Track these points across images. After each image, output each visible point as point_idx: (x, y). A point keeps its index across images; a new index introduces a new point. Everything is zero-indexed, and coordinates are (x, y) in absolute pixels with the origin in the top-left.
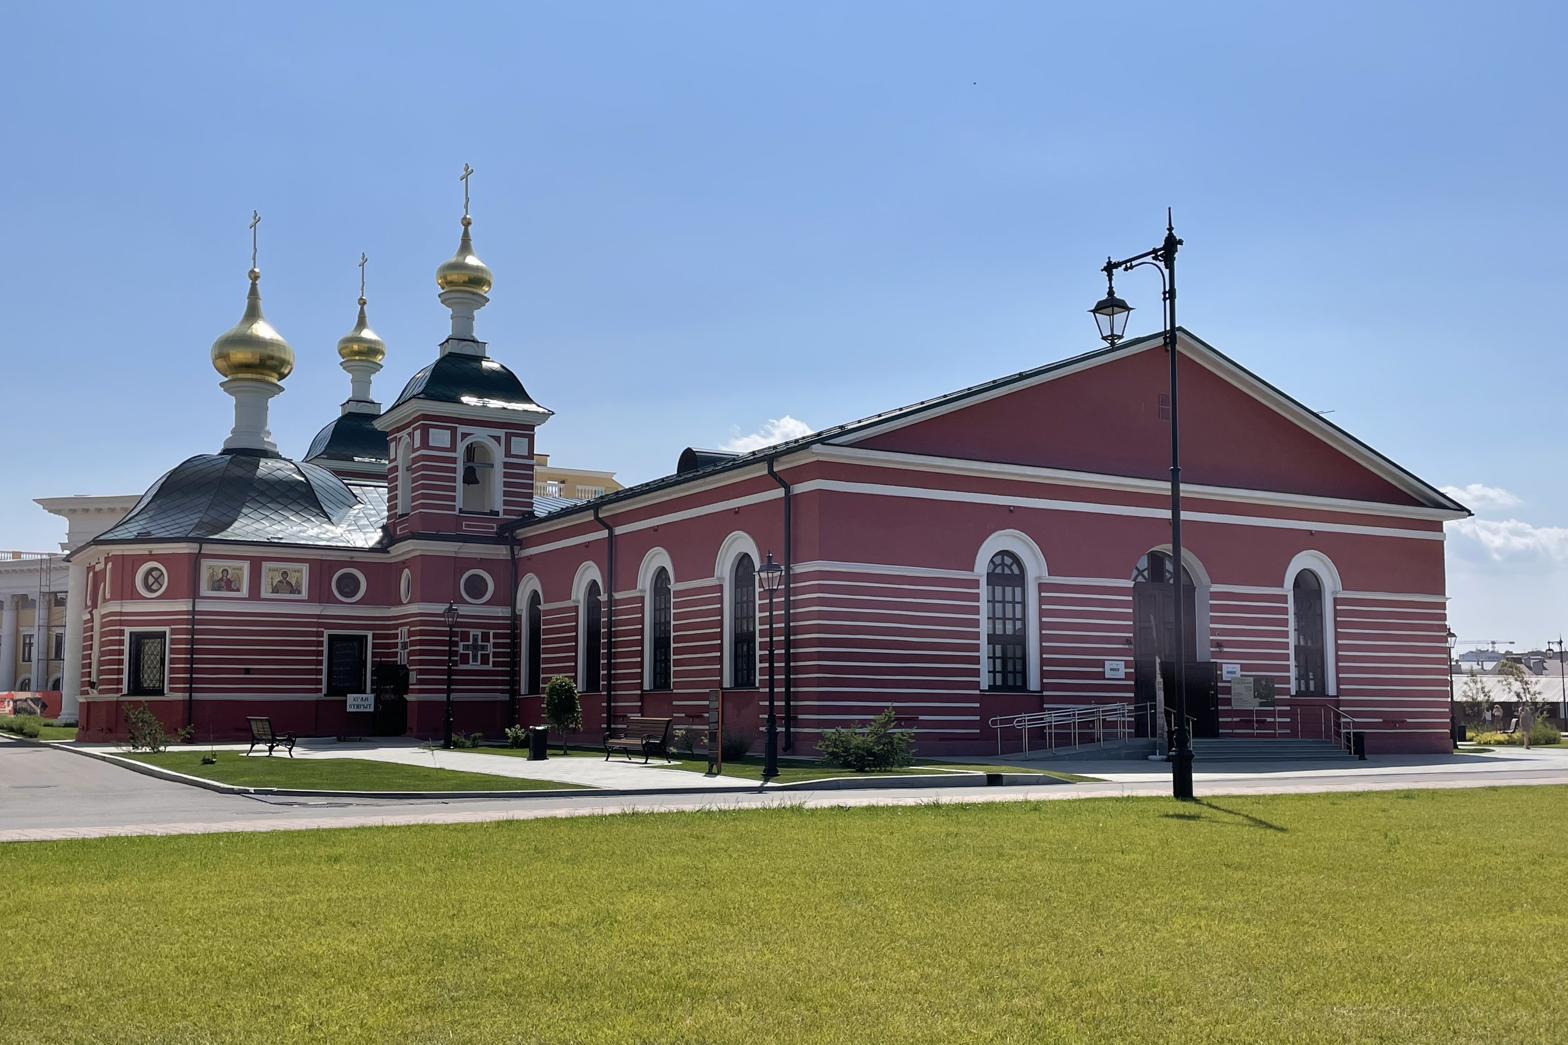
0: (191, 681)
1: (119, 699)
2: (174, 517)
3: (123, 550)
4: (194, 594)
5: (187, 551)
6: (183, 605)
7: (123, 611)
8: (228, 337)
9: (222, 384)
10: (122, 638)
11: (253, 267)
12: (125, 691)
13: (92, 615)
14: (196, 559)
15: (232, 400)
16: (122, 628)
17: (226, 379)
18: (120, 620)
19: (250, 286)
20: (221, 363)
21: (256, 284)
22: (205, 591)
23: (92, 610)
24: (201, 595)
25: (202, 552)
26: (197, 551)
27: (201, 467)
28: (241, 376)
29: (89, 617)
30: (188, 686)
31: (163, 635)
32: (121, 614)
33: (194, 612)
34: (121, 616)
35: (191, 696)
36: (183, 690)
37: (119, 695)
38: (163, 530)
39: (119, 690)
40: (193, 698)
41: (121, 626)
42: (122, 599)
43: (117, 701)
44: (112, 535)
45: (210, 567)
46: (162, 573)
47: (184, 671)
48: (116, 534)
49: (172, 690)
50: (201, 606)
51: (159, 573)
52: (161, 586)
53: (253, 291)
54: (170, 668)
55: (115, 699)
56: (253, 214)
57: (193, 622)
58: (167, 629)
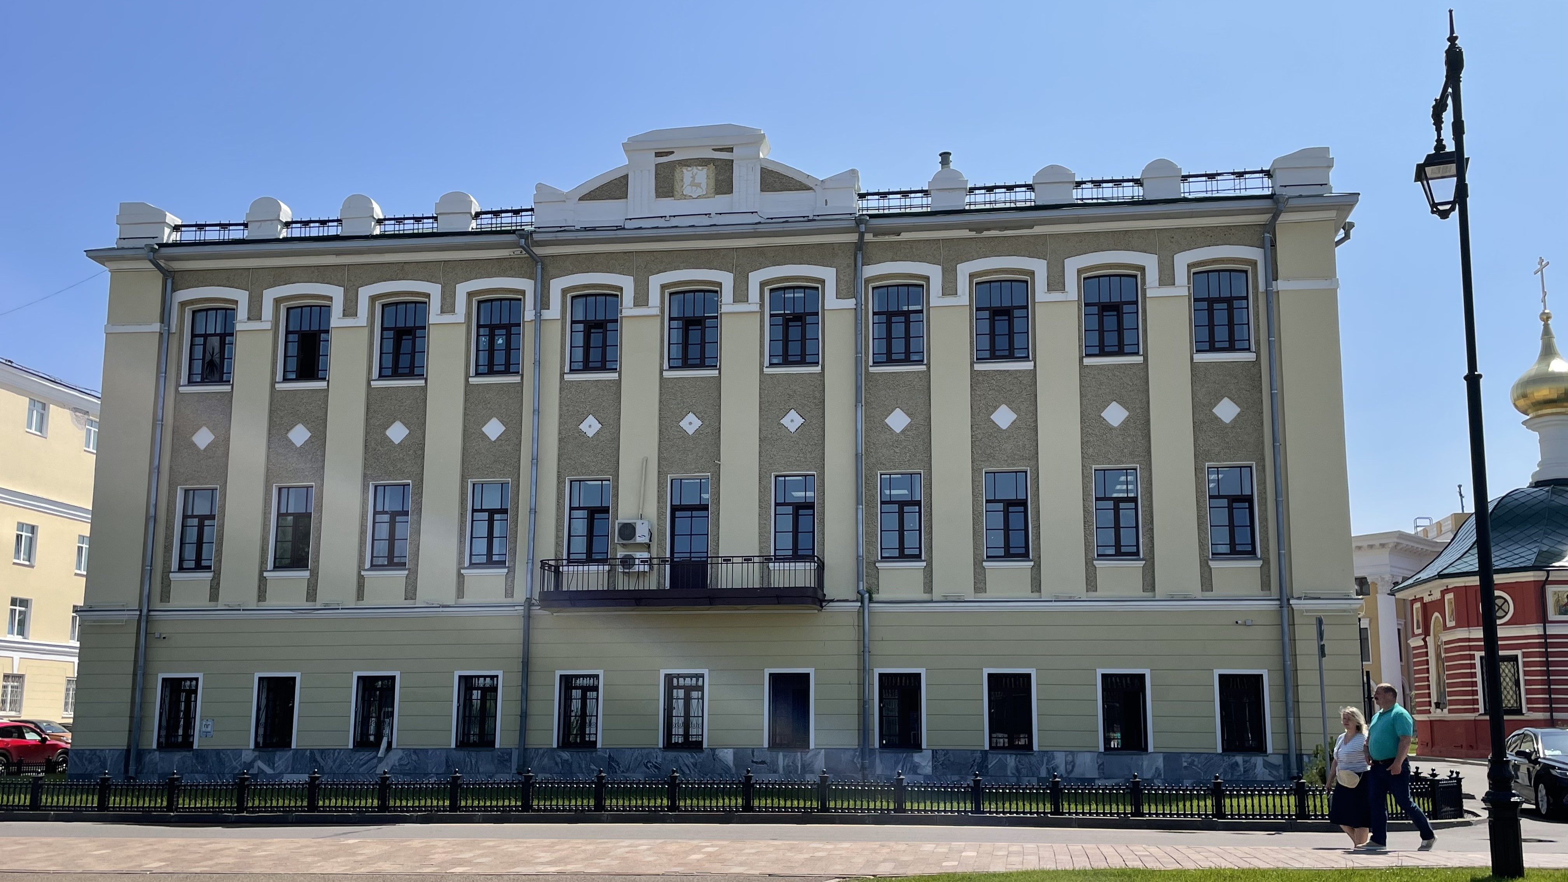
0: (1550, 701)
1: (1477, 718)
2: (1510, 548)
3: (1465, 582)
4: (1543, 619)
5: (1532, 579)
6: (1534, 630)
7: (1471, 637)
8: (1529, 378)
9: (1524, 423)
10: (1473, 662)
11: (1543, 309)
12: (1482, 711)
13: (1426, 642)
14: (1541, 587)
15: (1536, 435)
16: (1472, 653)
17: (1528, 417)
18: (1469, 646)
19: (1542, 327)
20: (1522, 403)
21: (1548, 324)
22: (1552, 615)
23: (1425, 638)
24: (1549, 619)
25: (1549, 579)
26: (1544, 579)
27: (1522, 500)
28: (1540, 412)
29: (1422, 643)
30: (1548, 706)
31: (1515, 659)
32: (1469, 640)
33: (1545, 636)
34: (1469, 642)
35: (1552, 716)
36: (1543, 710)
37: (1477, 714)
38: (1504, 561)
39: (1477, 710)
40: (1554, 718)
41: (1470, 650)
42: (1468, 626)
43: (1475, 720)
44: (1454, 569)
45: (1555, 593)
46: (1506, 601)
47: (1542, 691)
48: (1459, 567)
49: (1529, 709)
50: (1552, 630)
51: (1503, 601)
52: (1507, 613)
53: (1547, 331)
54: (1526, 689)
55: (1473, 718)
56: (1539, 260)
57: (1546, 645)
58: (1519, 653)
